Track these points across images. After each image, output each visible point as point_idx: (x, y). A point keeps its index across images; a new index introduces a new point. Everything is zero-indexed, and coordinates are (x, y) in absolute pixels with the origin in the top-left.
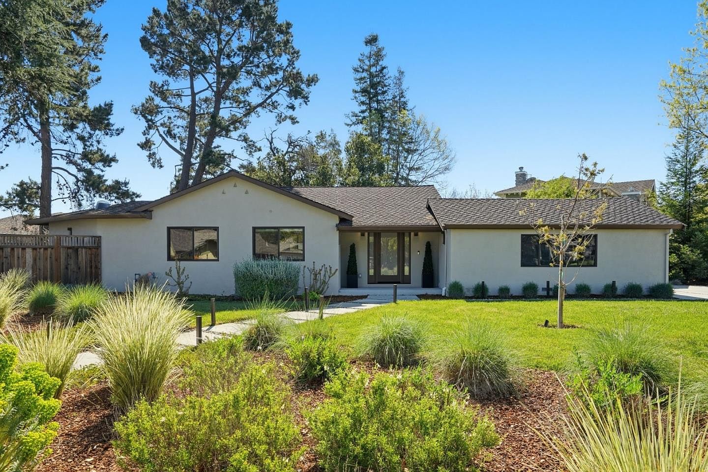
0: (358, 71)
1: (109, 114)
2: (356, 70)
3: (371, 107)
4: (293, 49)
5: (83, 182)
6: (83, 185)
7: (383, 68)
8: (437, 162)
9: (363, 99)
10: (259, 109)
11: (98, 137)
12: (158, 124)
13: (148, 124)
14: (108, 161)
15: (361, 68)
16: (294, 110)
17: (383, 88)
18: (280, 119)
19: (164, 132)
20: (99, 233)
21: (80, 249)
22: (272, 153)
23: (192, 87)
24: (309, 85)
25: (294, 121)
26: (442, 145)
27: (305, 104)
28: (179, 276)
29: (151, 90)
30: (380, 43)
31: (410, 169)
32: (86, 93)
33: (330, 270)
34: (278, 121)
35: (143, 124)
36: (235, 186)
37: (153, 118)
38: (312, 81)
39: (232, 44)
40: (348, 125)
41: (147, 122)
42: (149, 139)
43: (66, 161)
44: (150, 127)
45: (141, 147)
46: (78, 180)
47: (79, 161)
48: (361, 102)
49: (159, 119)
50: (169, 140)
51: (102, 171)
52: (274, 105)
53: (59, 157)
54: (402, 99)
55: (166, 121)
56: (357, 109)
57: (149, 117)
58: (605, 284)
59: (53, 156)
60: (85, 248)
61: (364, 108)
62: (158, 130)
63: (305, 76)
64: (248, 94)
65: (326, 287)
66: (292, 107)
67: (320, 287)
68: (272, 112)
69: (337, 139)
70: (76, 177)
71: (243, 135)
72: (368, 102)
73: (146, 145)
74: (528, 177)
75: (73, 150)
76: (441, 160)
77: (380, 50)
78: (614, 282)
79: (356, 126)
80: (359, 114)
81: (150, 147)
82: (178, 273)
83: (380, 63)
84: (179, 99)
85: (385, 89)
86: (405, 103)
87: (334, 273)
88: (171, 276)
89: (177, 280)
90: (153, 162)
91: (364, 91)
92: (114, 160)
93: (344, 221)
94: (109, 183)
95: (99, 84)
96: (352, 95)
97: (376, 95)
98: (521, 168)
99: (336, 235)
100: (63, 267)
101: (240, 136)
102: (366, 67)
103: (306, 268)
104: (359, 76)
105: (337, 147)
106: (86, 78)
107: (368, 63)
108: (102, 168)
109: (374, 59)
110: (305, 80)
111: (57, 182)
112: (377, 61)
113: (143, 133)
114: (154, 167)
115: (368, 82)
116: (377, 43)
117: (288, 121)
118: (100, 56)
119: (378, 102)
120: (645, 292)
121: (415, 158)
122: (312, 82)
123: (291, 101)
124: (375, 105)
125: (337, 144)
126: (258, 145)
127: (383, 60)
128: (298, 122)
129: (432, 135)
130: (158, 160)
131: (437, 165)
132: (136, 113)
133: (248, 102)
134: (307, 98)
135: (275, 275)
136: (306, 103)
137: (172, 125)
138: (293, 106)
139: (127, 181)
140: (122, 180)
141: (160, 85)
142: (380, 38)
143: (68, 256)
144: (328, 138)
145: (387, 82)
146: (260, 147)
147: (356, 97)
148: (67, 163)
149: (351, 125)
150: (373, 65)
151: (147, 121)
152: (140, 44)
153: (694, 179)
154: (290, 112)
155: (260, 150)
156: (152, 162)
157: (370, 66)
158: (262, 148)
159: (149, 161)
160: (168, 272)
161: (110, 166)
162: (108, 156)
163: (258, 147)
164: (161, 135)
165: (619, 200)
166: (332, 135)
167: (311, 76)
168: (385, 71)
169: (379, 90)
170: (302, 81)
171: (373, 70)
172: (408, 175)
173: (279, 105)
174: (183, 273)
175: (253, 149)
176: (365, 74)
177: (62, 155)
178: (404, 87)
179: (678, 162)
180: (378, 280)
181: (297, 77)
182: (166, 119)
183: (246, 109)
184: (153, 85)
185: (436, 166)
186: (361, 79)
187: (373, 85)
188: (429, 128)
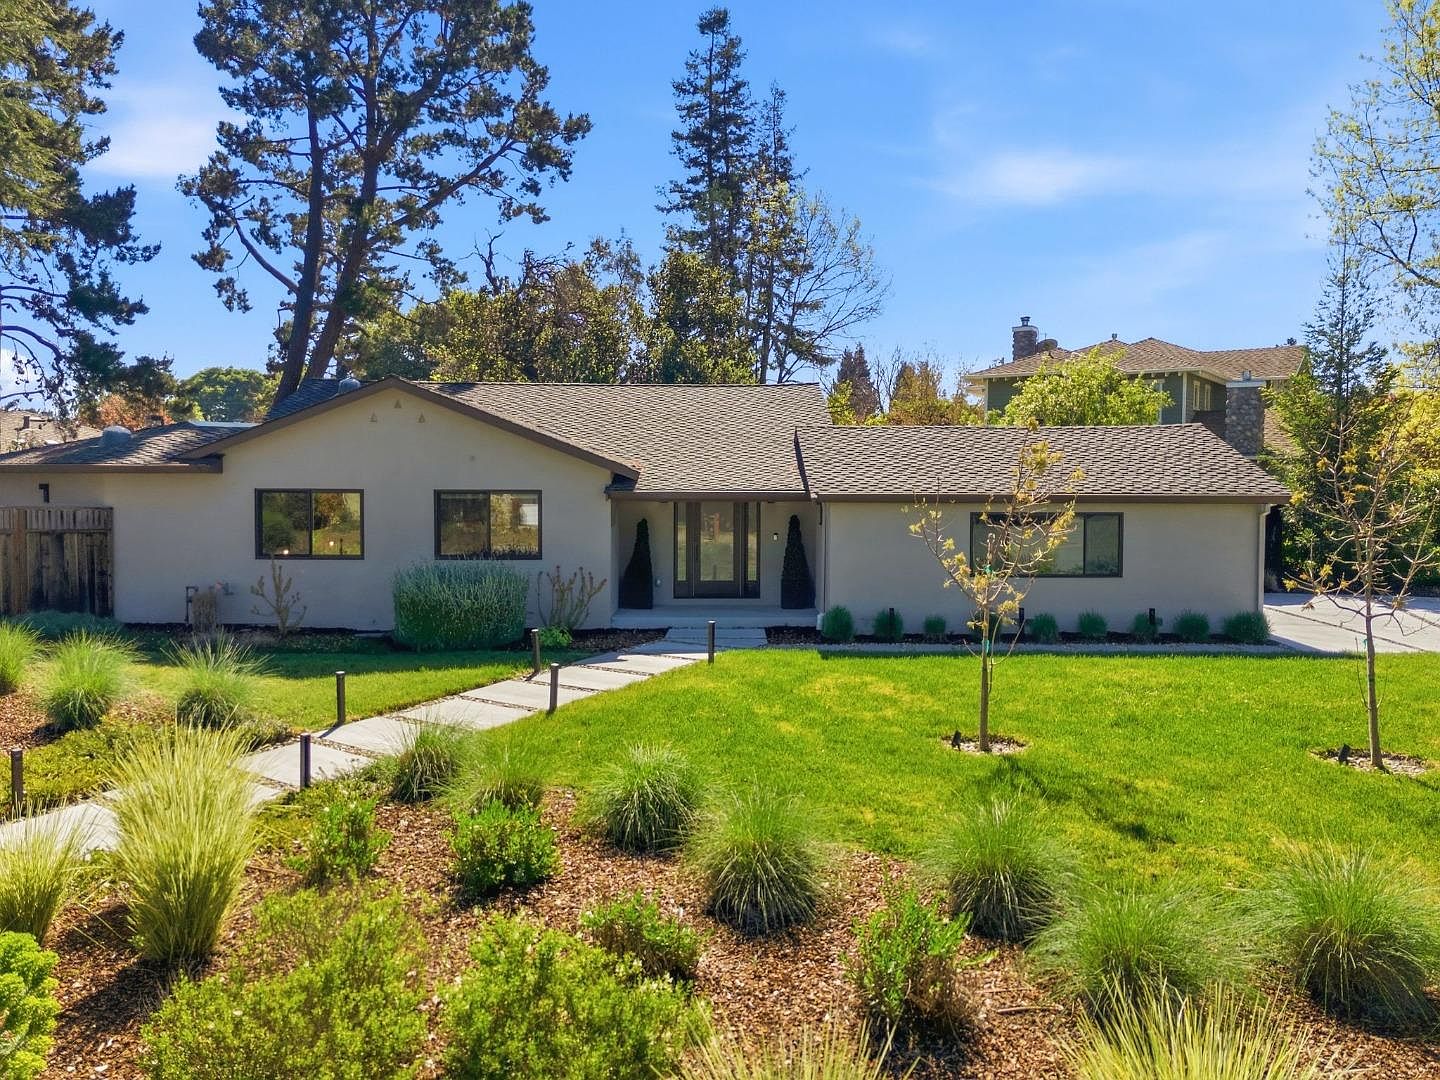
0: (684, 91)
1: (129, 215)
2: (680, 89)
3: (712, 171)
4: (534, 65)
5: (70, 360)
6: (70, 368)
7: (739, 86)
8: (852, 295)
9: (694, 152)
10: (464, 189)
11: (103, 265)
12: (239, 213)
13: (217, 216)
14: (126, 311)
15: (690, 84)
16: (537, 195)
17: (739, 128)
18: (509, 211)
19: (252, 233)
20: (108, 500)
21: (67, 537)
22: (490, 288)
23: (314, 136)
24: (569, 139)
25: (538, 216)
26: (862, 259)
27: (561, 178)
28: (279, 596)
29: (220, 141)
30: (734, 29)
31: (798, 306)
32: (78, 174)
33: (592, 583)
34: (503, 214)
35: (204, 216)
36: (398, 405)
37: (227, 202)
38: (577, 128)
39: (400, 43)
40: (662, 210)
41: (213, 210)
42: (219, 246)
43: (33, 313)
44: (219, 222)
45: (199, 263)
46: (59, 358)
47: (62, 311)
48: (691, 160)
49: (239, 204)
50: (263, 249)
51: (113, 334)
52: (496, 180)
53: (16, 304)
54: (781, 153)
55: (256, 206)
56: (683, 175)
57: (218, 200)
58: (1136, 613)
59: (4, 301)
60: (78, 532)
61: (697, 172)
62: (238, 227)
63: (562, 117)
64: (438, 148)
65: (584, 614)
66: (534, 188)
67: (571, 614)
68: (491, 194)
69: (635, 249)
70: (55, 349)
71: (428, 243)
72: (705, 159)
73: (211, 260)
74: (1040, 338)
75: (48, 288)
76: (861, 290)
77: (733, 43)
78: (1152, 611)
79: (680, 213)
80: (687, 187)
81: (221, 264)
82: (278, 588)
83: (733, 72)
84: (285, 159)
85: (744, 130)
86: (786, 161)
87: (600, 588)
88: (262, 595)
89: (274, 604)
90: (229, 297)
91: (696, 137)
92: (141, 308)
93: (622, 480)
94: (129, 361)
95: (105, 155)
96: (671, 145)
97: (725, 143)
98: (1025, 320)
99: (606, 507)
100: (30, 572)
101: (422, 245)
102: (701, 83)
103: (544, 576)
104: (687, 100)
105: (634, 266)
106: (75, 141)
107: (706, 73)
108: (112, 326)
109: (719, 63)
110: (562, 127)
111: (14, 359)
112: (727, 67)
113: (204, 234)
114: (230, 309)
115: (708, 115)
116: (727, 28)
117: (526, 217)
118: (106, 78)
119: (728, 158)
120: (1216, 627)
121: (806, 286)
122: (577, 131)
123: (531, 175)
124: (721, 166)
125: (636, 261)
126: (460, 269)
127: (739, 65)
128: (547, 219)
129: (843, 235)
130: (239, 295)
131: (853, 301)
132: (187, 193)
133: (437, 176)
134: (567, 164)
135: (476, 599)
136: (564, 177)
137: (270, 215)
138: (537, 184)
139: (169, 358)
140: (157, 356)
141: (241, 130)
142: (732, 18)
143: (42, 552)
144: (614, 249)
145: (748, 115)
146: (465, 273)
147: (679, 149)
148: (34, 316)
149: (669, 211)
150: (719, 77)
151: (214, 207)
152: (195, 49)
153: (1357, 371)
154: (529, 199)
155: (463, 279)
156: (225, 299)
157: (711, 80)
158: (468, 276)
159: (220, 296)
160: (256, 586)
161: (130, 322)
162: (126, 300)
163: (461, 273)
164: (244, 241)
165: (1182, 432)
166: (624, 241)
167: (574, 118)
168: (742, 91)
169: (732, 132)
170: (555, 129)
171: (718, 87)
172: (791, 319)
173: (506, 178)
174: (288, 587)
175: (448, 277)
176: (699, 98)
177: (23, 301)
178: (785, 125)
179: (1324, 333)
180: (694, 590)
181: (544, 120)
182: (256, 203)
183: (432, 192)
184: (224, 130)
185: (850, 306)
186: (690, 109)
187: (718, 122)
188: (835, 219)
